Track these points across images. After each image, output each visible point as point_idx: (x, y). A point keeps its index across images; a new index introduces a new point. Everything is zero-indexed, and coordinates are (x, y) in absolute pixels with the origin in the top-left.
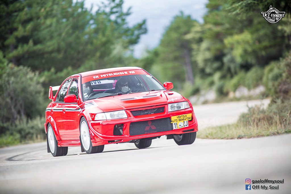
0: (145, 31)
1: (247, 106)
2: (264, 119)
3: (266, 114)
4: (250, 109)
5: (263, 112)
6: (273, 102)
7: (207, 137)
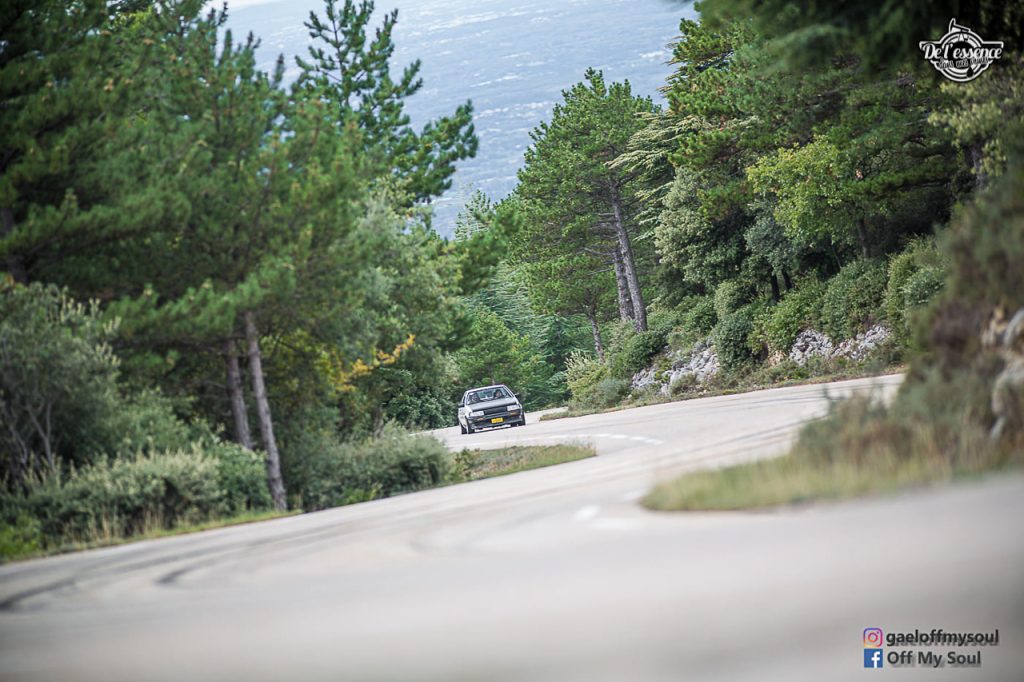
0: (472, 148)
1: (825, 394)
2: (881, 436)
3: (891, 420)
4: (833, 405)
5: (881, 412)
6: (916, 377)
7: (685, 507)
